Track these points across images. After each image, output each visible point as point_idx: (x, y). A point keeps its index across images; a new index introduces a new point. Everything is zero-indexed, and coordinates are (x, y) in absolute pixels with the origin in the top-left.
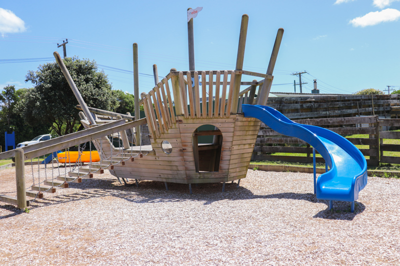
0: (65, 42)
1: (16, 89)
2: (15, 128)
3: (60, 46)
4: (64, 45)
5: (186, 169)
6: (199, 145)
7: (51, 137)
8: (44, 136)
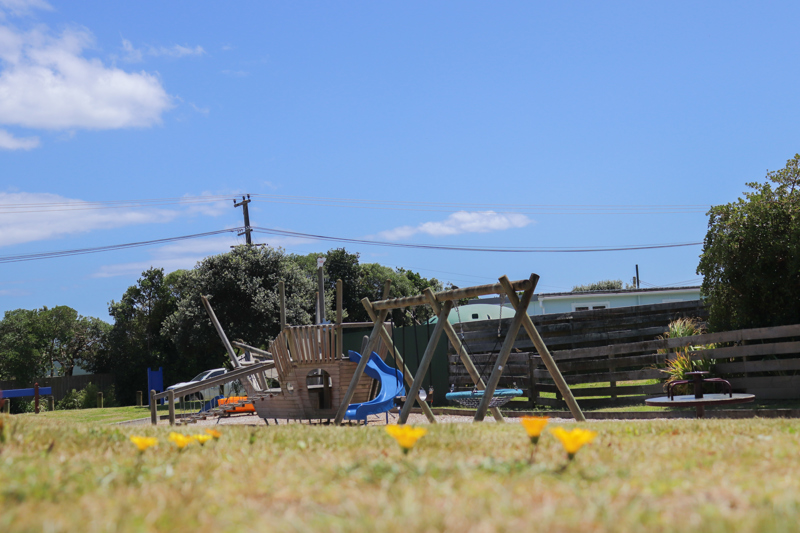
0: (247, 199)
1: (166, 274)
2: (161, 355)
3: (238, 205)
4: (245, 204)
5: (304, 407)
6: (309, 387)
7: (226, 372)
8: (213, 371)
